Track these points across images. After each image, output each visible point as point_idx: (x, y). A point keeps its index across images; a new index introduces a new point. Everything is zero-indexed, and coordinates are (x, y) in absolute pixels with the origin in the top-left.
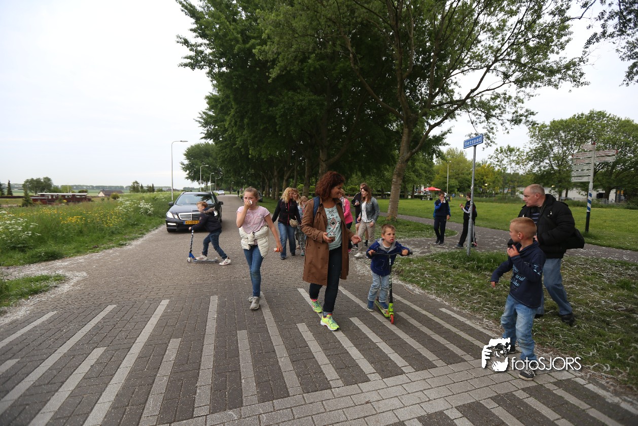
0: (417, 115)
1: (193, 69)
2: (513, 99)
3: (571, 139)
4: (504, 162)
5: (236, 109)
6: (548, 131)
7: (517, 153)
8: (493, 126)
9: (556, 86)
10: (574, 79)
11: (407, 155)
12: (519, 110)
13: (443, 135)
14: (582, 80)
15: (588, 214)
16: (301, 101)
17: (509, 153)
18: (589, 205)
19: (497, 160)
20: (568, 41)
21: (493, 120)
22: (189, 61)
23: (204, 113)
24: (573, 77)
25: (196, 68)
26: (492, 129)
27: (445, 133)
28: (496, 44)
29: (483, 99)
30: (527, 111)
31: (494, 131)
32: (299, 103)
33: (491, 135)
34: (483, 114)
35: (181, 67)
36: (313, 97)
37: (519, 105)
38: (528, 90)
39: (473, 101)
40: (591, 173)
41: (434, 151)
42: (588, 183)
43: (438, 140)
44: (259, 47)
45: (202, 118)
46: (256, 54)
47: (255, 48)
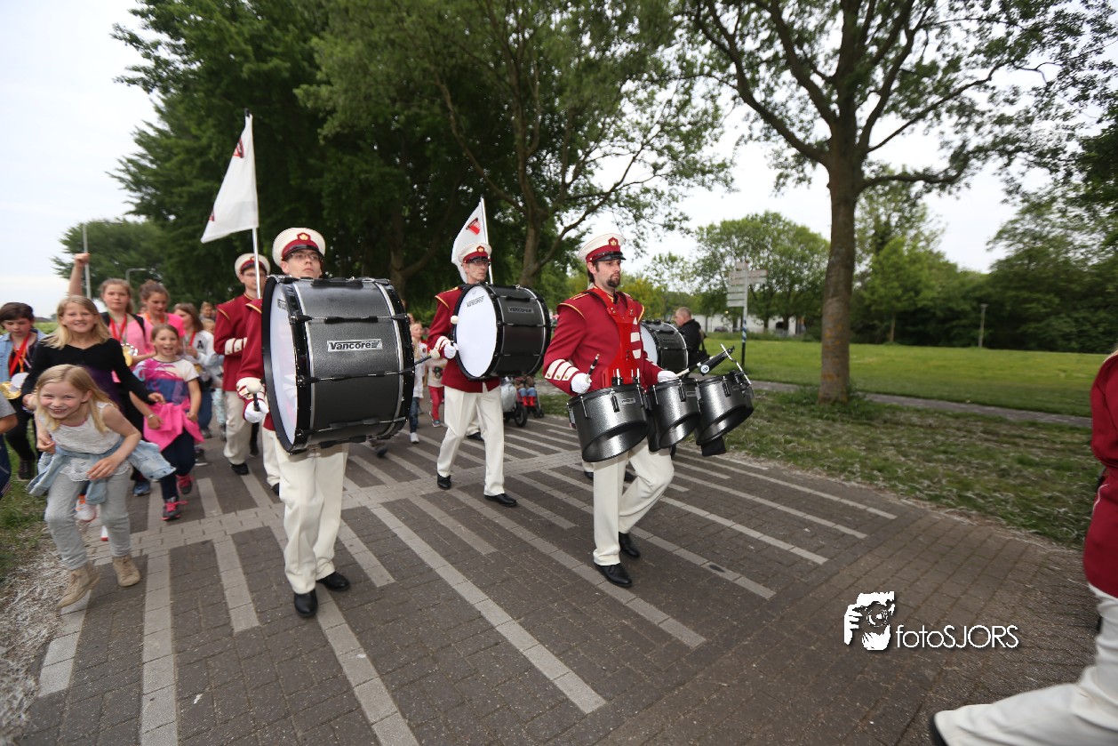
0: (546, 210)
1: (149, 91)
2: (666, 196)
3: (745, 247)
4: (665, 277)
6: (717, 234)
7: (681, 264)
8: (644, 230)
9: (709, 188)
10: (727, 183)
11: (533, 267)
12: (673, 212)
13: (581, 236)
14: (733, 185)
15: (744, 344)
16: (366, 172)
17: (670, 264)
18: (744, 334)
19: (655, 273)
20: (721, 133)
21: (642, 222)
22: (141, 75)
23: (130, 161)
24: (725, 181)
25: (156, 91)
26: (642, 233)
27: (584, 234)
28: (644, 120)
29: (631, 192)
30: (681, 214)
31: (645, 237)
32: (363, 176)
33: (641, 242)
34: (631, 215)
35: (119, 84)
36: (388, 169)
37: (674, 204)
38: (681, 189)
39: (617, 195)
40: (745, 296)
41: (568, 260)
42: (742, 308)
43: (574, 243)
44: (305, 86)
45: (128, 171)
46: (300, 97)
47: (298, 87)
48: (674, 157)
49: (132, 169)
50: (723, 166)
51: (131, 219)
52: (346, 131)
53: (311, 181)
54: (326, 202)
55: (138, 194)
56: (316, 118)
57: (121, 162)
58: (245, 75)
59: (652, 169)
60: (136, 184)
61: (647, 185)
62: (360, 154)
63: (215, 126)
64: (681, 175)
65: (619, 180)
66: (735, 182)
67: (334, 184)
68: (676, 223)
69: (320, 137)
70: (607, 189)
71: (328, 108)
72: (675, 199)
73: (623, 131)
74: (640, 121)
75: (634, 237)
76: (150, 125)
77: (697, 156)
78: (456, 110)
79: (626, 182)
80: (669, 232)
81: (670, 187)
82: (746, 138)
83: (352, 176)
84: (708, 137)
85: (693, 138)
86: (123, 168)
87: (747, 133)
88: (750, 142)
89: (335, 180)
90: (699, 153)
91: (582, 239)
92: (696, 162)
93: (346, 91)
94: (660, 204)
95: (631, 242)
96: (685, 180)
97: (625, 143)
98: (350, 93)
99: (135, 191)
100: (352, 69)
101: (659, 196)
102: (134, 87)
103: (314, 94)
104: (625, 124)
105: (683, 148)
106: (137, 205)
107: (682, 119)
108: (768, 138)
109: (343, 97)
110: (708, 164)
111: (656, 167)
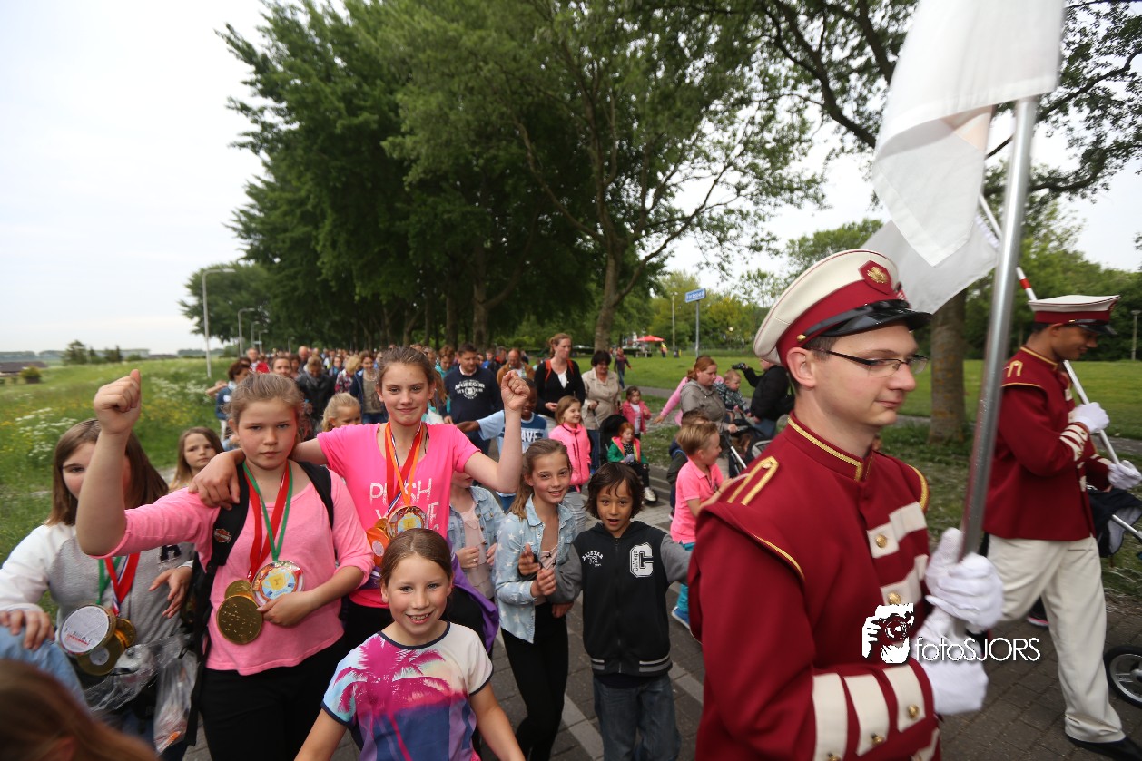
0: (626, 239)
1: (256, 152)
2: (752, 216)
4: (754, 294)
6: (810, 246)
7: (771, 281)
9: (799, 206)
11: (615, 298)
12: (759, 231)
13: (663, 261)
14: (826, 202)
17: (760, 281)
19: (743, 290)
20: (810, 147)
21: (726, 244)
22: (251, 139)
23: (242, 211)
24: (816, 198)
27: (666, 257)
28: (726, 138)
29: (714, 214)
34: (714, 239)
36: (469, 208)
37: (760, 224)
38: (767, 208)
39: (700, 219)
43: (656, 268)
44: (390, 139)
45: (240, 221)
46: (386, 149)
47: (384, 140)
48: (760, 176)
49: (244, 218)
50: (812, 182)
51: (242, 263)
52: (429, 177)
53: (398, 223)
54: (412, 243)
55: (249, 241)
56: (402, 166)
57: (234, 213)
58: (338, 130)
59: (735, 190)
61: (731, 206)
62: (443, 195)
63: (312, 179)
64: (767, 195)
65: (702, 203)
66: (825, 199)
67: (419, 226)
68: (764, 244)
69: (406, 184)
70: (689, 212)
71: (412, 157)
72: (761, 218)
73: (704, 152)
74: (721, 140)
75: (719, 260)
76: (259, 178)
77: (784, 172)
78: (534, 147)
79: (709, 203)
80: (757, 253)
81: (755, 208)
82: (837, 151)
83: (436, 215)
84: (795, 151)
85: (779, 154)
86: (236, 218)
87: (838, 146)
88: (842, 155)
89: (420, 221)
90: (786, 169)
91: (665, 263)
92: (782, 179)
93: (428, 141)
94: (745, 225)
95: (716, 266)
96: (772, 199)
97: (707, 164)
98: (432, 142)
100: (434, 120)
101: (744, 216)
102: (244, 150)
103: (399, 145)
104: (705, 145)
105: (768, 165)
106: (247, 252)
107: (768, 136)
108: (862, 150)
109: (426, 147)
110: (797, 180)
111: (739, 188)
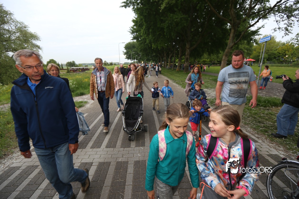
1: (126, 8)
5: (146, 26)
13: (257, 30)
22: (124, 4)
23: (132, 27)
26: (291, 24)
27: (260, 28)
34: (285, 16)
36: (183, 16)
43: (255, 33)
45: (131, 30)
49: (132, 29)
51: (132, 41)
52: (168, 6)
55: (133, 35)
56: (159, 4)
60: (133, 32)
75: (286, 26)
83: (173, 20)
86: (130, 29)
89: (168, 23)
91: (259, 30)
95: (284, 29)
99: (132, 34)
106: (133, 38)
